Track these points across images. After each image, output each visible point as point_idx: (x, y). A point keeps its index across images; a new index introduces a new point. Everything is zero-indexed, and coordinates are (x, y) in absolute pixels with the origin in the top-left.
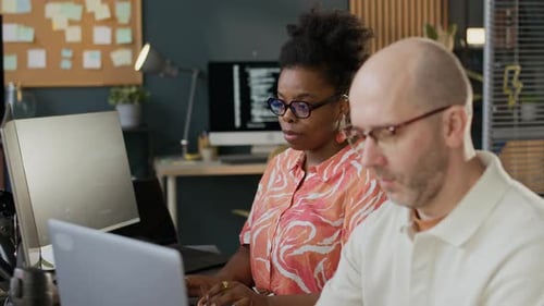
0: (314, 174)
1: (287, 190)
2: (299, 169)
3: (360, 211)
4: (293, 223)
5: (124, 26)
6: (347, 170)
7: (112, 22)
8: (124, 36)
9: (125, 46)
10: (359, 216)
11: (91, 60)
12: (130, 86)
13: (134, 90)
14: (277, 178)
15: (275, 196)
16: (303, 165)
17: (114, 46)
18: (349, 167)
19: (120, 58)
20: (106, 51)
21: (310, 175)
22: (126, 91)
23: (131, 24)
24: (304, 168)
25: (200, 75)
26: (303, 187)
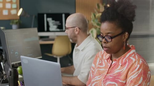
0: (115, 62)
1: (105, 67)
2: (109, 59)
3: (132, 76)
4: (108, 83)
5: (15, 3)
6: (128, 60)
7: (11, 2)
8: (14, 6)
9: (15, 9)
10: (131, 78)
11: (5, 13)
12: (16, 20)
13: (17, 21)
14: (100, 61)
15: (100, 69)
16: (111, 58)
17: (11, 9)
18: (129, 59)
19: (13, 12)
20: (9, 10)
21: (114, 62)
22: (15, 21)
23: (16, 3)
24: (111, 59)
25: (35, 17)
26: (111, 67)
